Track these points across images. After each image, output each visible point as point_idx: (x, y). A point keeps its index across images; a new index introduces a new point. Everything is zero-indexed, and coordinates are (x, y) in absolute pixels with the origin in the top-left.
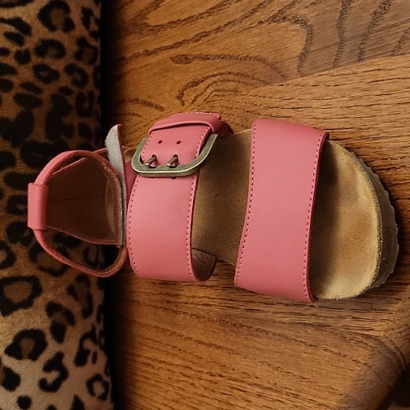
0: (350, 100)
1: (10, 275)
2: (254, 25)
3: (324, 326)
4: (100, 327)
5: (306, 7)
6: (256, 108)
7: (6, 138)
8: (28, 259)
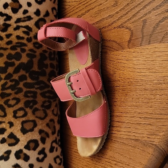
0: (146, 58)
1: (26, 120)
2: (112, 29)
3: (138, 140)
4: (58, 138)
5: (131, 23)
6: (113, 59)
7: (23, 70)
8: (32, 114)
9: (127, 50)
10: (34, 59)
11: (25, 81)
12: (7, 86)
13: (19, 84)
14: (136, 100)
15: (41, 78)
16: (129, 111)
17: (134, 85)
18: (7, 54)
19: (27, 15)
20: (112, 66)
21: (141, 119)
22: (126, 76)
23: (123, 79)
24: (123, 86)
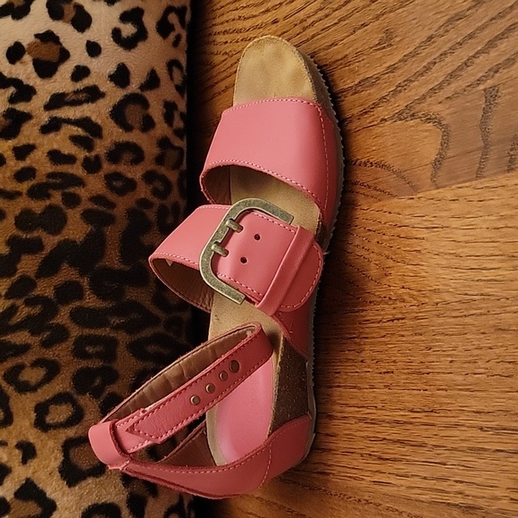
0: (499, 220)
1: (77, 435)
2: (375, 123)
3: (474, 508)
5: (440, 103)
6: (380, 226)
7: (72, 264)
8: (98, 415)
9: (428, 193)
10: (108, 230)
11: (78, 304)
12: (17, 319)
13: (55, 312)
14: (465, 365)
15: (133, 294)
16: (441, 404)
17: (454, 314)
18: (17, 212)
19: (87, 82)
20: (376, 249)
21: (483, 434)
22: (427, 282)
23: (415, 293)
24: (416, 318)
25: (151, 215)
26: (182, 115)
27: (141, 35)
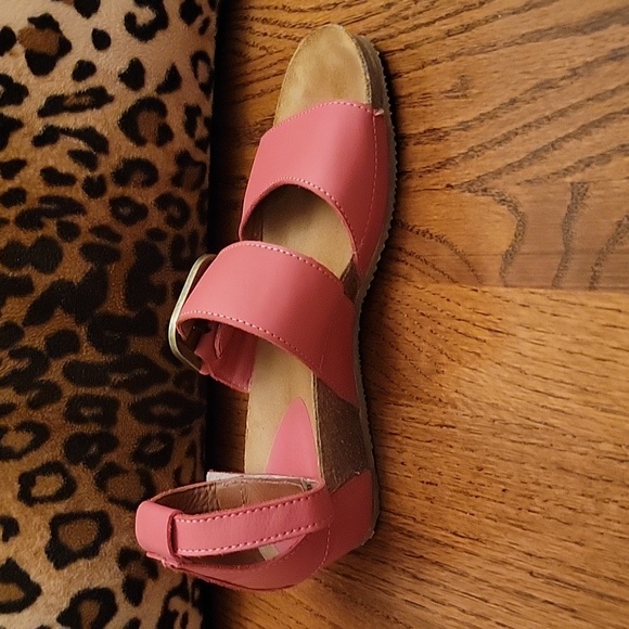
0: (574, 343)
1: (68, 511)
2: (440, 187)
5: (518, 184)
6: (436, 312)
7: (67, 310)
8: (93, 488)
9: (496, 289)
10: (112, 268)
11: (73, 357)
13: (45, 367)
14: (520, 499)
15: (138, 345)
16: (488, 534)
17: (513, 438)
19: (92, 82)
20: (428, 339)
21: (532, 580)
22: (483, 393)
23: (470, 402)
24: (469, 431)
25: (164, 248)
26: (207, 122)
27: (161, 22)
